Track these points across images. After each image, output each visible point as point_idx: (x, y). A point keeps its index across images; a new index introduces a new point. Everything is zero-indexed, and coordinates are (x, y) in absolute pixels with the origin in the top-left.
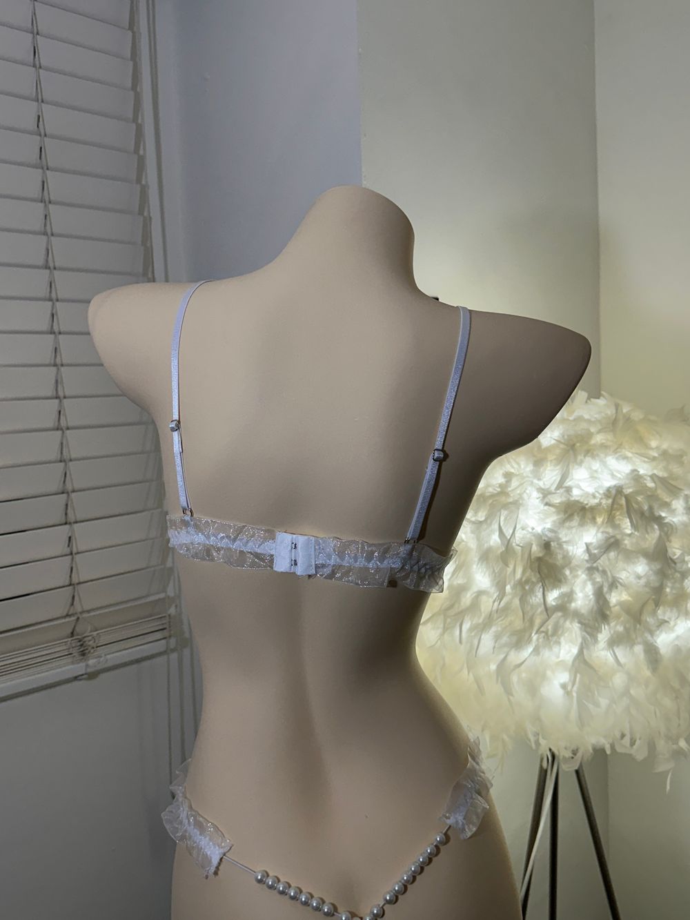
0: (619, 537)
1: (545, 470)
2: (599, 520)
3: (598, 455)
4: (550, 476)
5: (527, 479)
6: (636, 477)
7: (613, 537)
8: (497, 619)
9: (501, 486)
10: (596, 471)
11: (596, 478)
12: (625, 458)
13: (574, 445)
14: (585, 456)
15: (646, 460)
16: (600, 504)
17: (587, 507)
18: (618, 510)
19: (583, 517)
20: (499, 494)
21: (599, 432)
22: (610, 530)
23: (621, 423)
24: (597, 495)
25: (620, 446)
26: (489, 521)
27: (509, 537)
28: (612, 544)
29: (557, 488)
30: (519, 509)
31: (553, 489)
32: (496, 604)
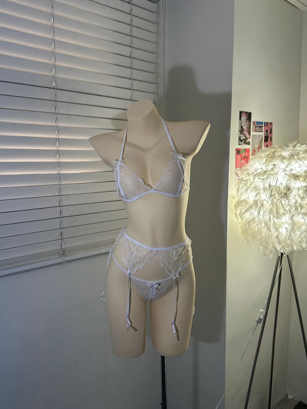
2: (301, 179)
3: (302, 160)
10: (301, 165)
14: (298, 160)
16: (302, 175)
17: (298, 175)
21: (303, 153)
24: (301, 172)
26: (267, 179)
30: (277, 175)
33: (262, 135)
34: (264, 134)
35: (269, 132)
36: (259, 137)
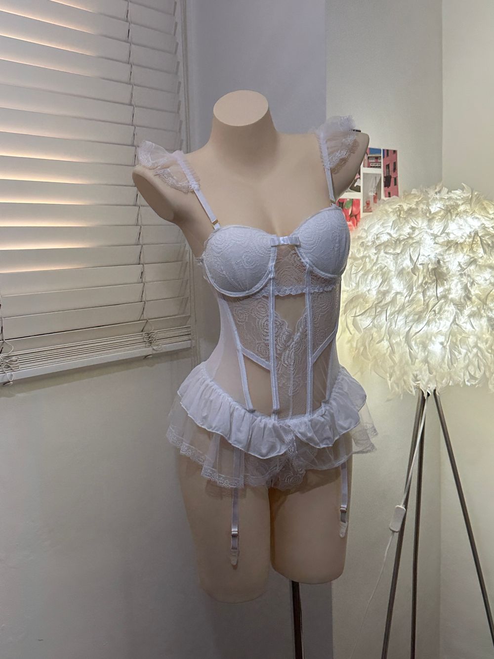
0: (476, 258)
1: (434, 225)
2: (465, 250)
3: (463, 217)
4: (437, 227)
5: (424, 230)
6: (484, 228)
7: (473, 257)
8: (407, 307)
9: (409, 234)
10: (461, 225)
11: (462, 229)
12: (477, 218)
13: (450, 210)
14: (456, 217)
15: (488, 219)
16: (465, 241)
17: (459, 242)
18: (475, 244)
19: (457, 248)
20: (408, 238)
21: (462, 204)
22: (472, 255)
23: (474, 200)
24: (463, 237)
25: (474, 212)
26: (403, 253)
27: (415, 261)
28: (473, 262)
29: (441, 234)
30: (420, 245)
31: (439, 234)
32: (407, 298)
33: (381, 174)
34: (384, 171)
35: (391, 167)
36: (376, 178)
